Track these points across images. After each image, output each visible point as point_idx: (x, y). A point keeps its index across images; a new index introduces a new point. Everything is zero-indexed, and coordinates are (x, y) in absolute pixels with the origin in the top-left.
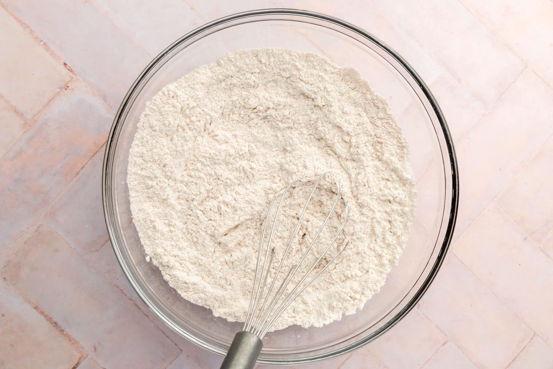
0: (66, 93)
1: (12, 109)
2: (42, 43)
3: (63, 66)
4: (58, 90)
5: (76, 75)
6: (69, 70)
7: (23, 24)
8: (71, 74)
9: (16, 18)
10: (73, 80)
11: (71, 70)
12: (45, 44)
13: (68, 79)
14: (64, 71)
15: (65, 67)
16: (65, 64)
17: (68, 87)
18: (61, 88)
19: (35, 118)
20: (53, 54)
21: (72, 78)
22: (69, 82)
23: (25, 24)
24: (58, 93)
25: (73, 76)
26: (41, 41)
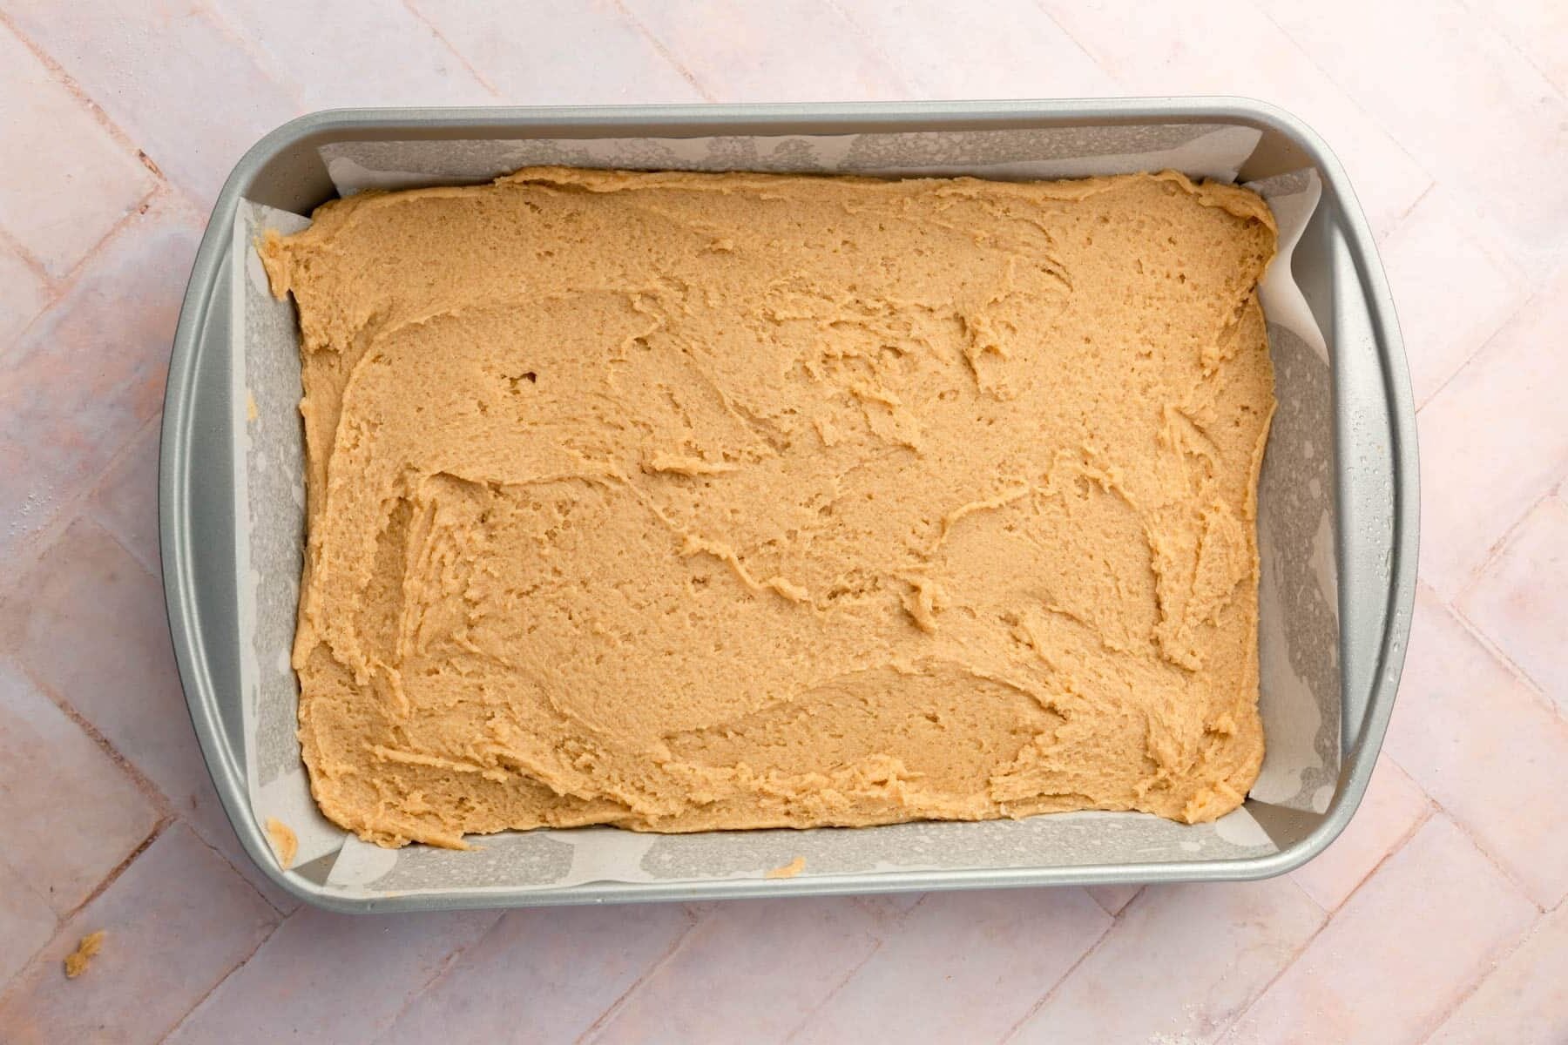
0: (142, 220)
1: (18, 253)
2: (91, 105)
3: (138, 159)
4: (126, 214)
5: (166, 180)
6: (150, 168)
7: (46, 60)
8: (155, 177)
9: (31, 46)
10: (160, 191)
11: (154, 169)
12: (96, 107)
13: (148, 188)
14: (140, 172)
15: (143, 161)
16: (142, 155)
17: (147, 207)
18: (131, 209)
19: (71, 275)
20: (114, 131)
21: (158, 186)
22: (149, 195)
23: (53, 61)
24: (125, 221)
25: (160, 182)
26: (89, 101)
